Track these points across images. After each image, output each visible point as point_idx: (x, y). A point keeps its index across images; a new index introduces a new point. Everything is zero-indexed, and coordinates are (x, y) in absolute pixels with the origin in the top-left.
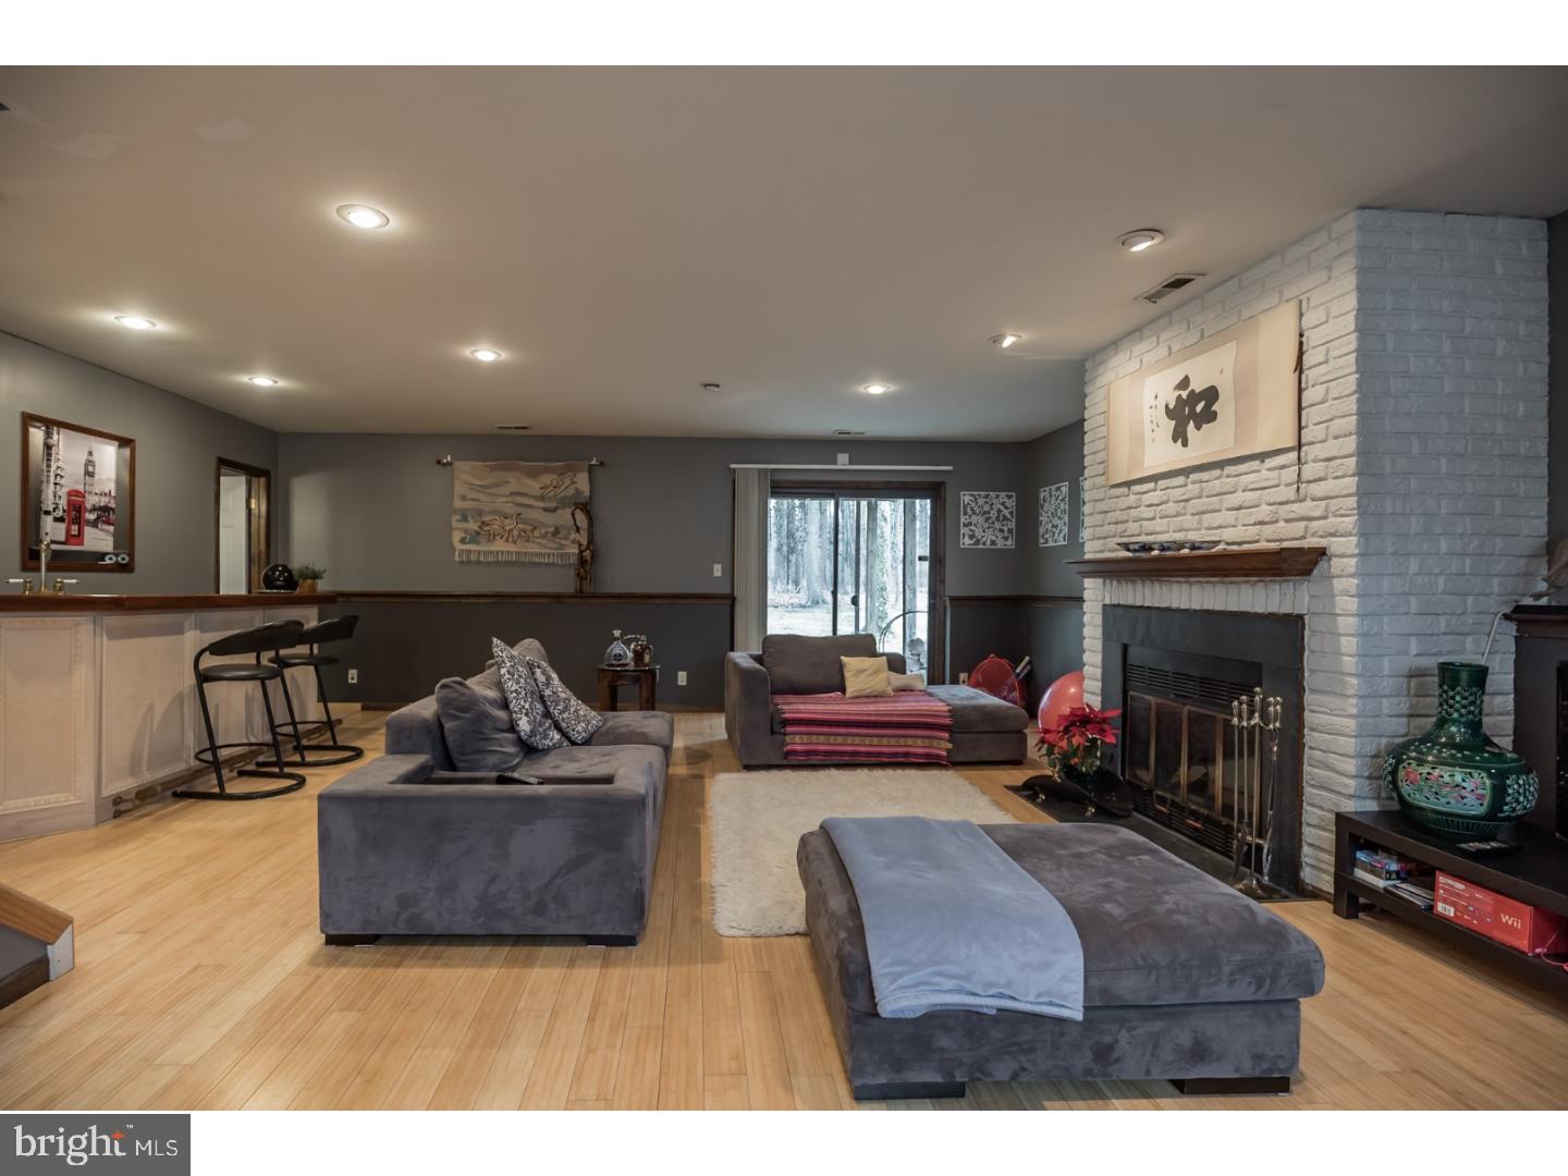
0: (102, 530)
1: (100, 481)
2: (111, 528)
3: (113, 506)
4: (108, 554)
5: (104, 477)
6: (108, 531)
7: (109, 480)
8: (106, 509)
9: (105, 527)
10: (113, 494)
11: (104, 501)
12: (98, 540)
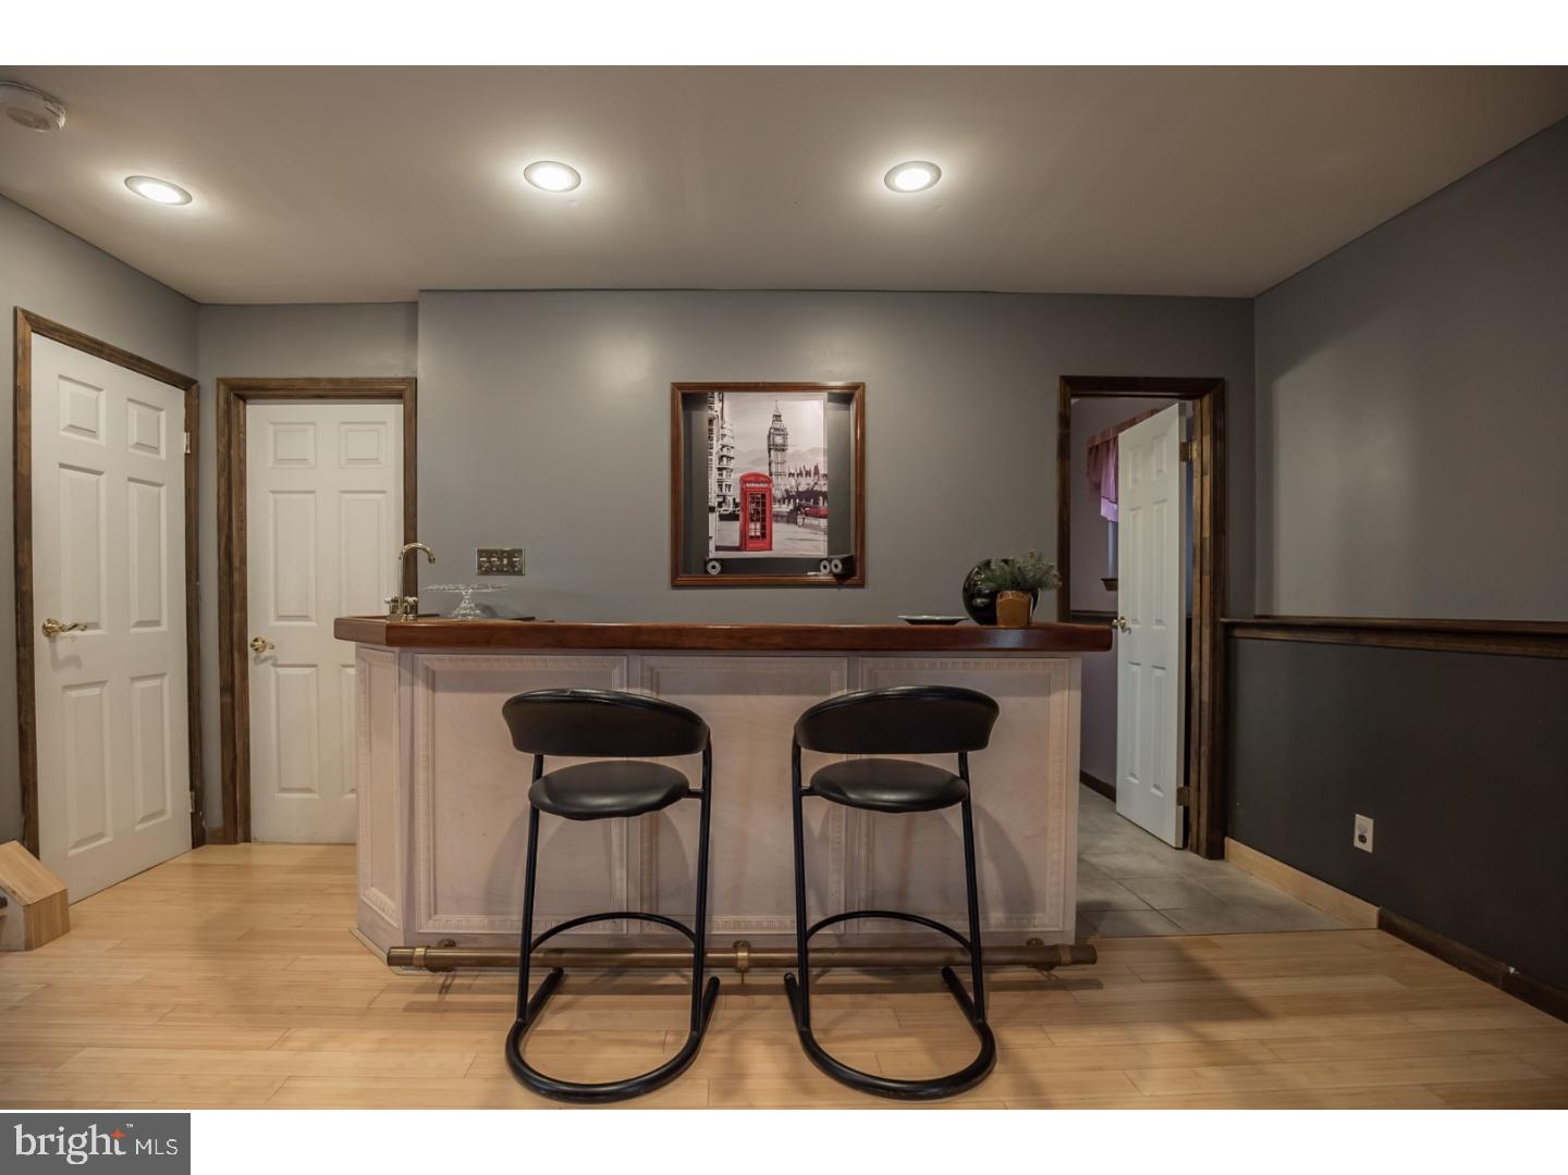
0: (803, 526)
1: (797, 455)
2: (823, 523)
3: (825, 489)
4: (822, 560)
5: (804, 448)
6: (816, 528)
7: (813, 451)
8: (811, 495)
9: (809, 520)
10: (822, 470)
11: (805, 484)
12: (800, 540)
